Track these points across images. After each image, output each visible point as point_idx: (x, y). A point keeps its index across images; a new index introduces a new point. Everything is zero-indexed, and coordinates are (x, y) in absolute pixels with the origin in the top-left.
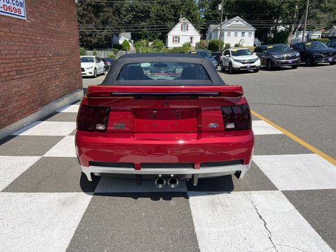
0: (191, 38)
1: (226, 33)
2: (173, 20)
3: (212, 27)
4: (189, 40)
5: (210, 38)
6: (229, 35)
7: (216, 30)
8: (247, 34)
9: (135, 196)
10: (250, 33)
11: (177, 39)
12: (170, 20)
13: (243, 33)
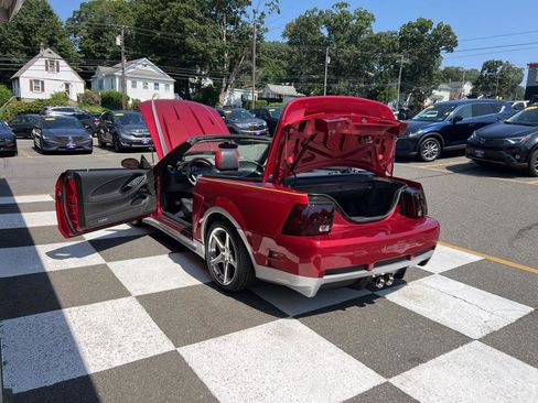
0: (67, 86)
1: (129, 83)
2: (22, 50)
3: (103, 70)
4: (63, 89)
5: (101, 87)
6: (134, 86)
7: (111, 77)
8: (162, 86)
9: (342, 306)
10: (167, 86)
11: (37, 84)
12: (16, 49)
13: (156, 84)
